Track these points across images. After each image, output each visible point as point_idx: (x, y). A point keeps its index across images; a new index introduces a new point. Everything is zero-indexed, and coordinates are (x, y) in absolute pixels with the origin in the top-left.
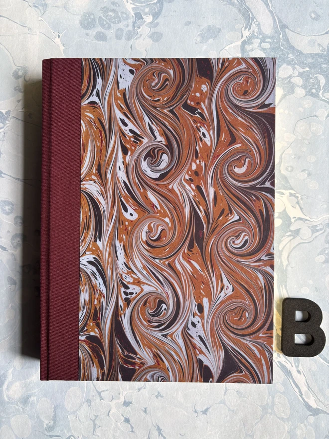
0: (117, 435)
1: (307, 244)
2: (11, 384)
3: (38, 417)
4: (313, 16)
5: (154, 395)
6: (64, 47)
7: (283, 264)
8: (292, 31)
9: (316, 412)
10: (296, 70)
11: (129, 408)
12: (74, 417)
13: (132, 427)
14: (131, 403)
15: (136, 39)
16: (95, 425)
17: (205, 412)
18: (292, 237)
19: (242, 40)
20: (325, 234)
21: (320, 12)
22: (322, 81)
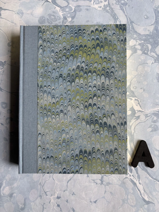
1: (143, 123)
2: (4, 187)
3: (17, 203)
4: (145, 17)
5: (71, 194)
7: (132, 132)
8: (136, 24)
9: (148, 203)
10: (137, 42)
11: (59, 200)
12: (34, 203)
13: (61, 209)
14: (60, 197)
16: (43, 208)
17: (95, 202)
18: (136, 120)
20: (152, 118)
21: (148, 15)
22: (150, 47)
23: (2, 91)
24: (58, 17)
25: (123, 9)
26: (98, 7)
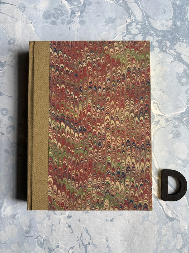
0: (64, 235)
1: (164, 128)
2: (6, 207)
3: (21, 226)
4: (163, 11)
5: (84, 212)
6: (35, 28)
8: (152, 19)
9: (172, 219)
10: (154, 39)
11: (70, 219)
12: (40, 225)
13: (72, 230)
14: (71, 216)
15: (72, 24)
16: (52, 229)
17: (112, 221)
18: (155, 125)
19: (127, 24)
20: (173, 123)
21: (166, 9)
22: (168, 44)
23: (2, 96)
24: (65, 11)
25: (137, 2)
26: (110, 1)
